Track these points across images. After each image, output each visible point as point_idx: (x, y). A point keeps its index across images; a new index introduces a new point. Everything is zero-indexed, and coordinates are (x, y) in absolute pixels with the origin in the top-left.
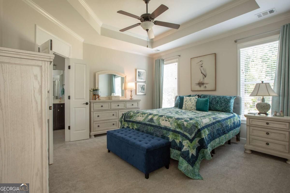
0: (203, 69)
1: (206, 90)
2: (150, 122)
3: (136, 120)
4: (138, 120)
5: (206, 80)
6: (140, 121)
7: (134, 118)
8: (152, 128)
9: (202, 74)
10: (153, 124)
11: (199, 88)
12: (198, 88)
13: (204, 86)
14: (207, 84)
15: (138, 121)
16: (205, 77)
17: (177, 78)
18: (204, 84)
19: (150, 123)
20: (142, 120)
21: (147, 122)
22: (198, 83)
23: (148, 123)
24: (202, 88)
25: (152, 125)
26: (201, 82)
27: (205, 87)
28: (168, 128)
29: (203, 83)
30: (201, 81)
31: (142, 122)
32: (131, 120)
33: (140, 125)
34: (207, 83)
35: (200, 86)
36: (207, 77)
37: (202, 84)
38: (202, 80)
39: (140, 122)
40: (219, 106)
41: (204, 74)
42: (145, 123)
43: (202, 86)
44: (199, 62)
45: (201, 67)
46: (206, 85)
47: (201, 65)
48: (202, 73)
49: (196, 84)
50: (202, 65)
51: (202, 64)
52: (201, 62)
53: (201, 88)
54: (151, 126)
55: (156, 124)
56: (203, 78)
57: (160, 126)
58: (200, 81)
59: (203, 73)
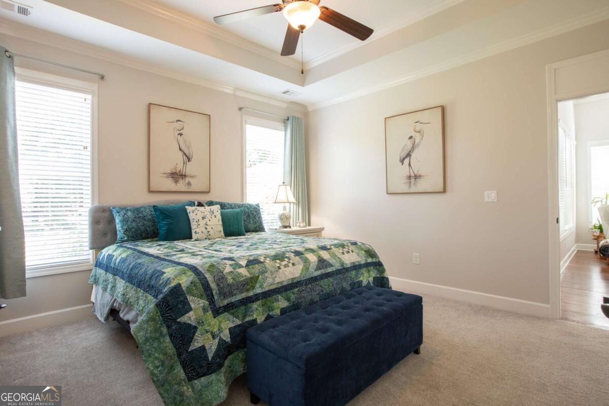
0: (185, 142)
1: (190, 190)
2: (322, 269)
3: (278, 283)
4: (283, 279)
5: (190, 169)
6: (293, 279)
7: (270, 280)
8: (331, 279)
9: (181, 153)
10: (330, 270)
11: (174, 184)
12: (169, 184)
13: (187, 181)
14: (192, 177)
15: (285, 283)
16: (189, 161)
17: (89, 145)
18: (185, 176)
19: (323, 271)
20: (297, 275)
21: (315, 270)
22: (169, 171)
23: (318, 273)
24: (181, 186)
25: (329, 273)
26: (180, 171)
27: (189, 184)
28: (357, 264)
29: (184, 173)
30: (179, 169)
31: (299, 280)
32: (258, 290)
33: (296, 290)
34: (193, 174)
35: (176, 182)
36: (193, 160)
37: (182, 175)
38: (180, 167)
39: (295, 281)
40: (252, 222)
41: (187, 154)
42: (311, 276)
43: (181, 181)
44: (173, 122)
45: (179, 134)
46: (192, 180)
47: (180, 130)
48: (180, 149)
49: (164, 174)
50: (182, 132)
51: (183, 129)
52: (179, 122)
53: (178, 184)
54: (327, 275)
55: (337, 266)
56: (184, 163)
57: (345, 267)
58: (175, 168)
59: (183, 151)
